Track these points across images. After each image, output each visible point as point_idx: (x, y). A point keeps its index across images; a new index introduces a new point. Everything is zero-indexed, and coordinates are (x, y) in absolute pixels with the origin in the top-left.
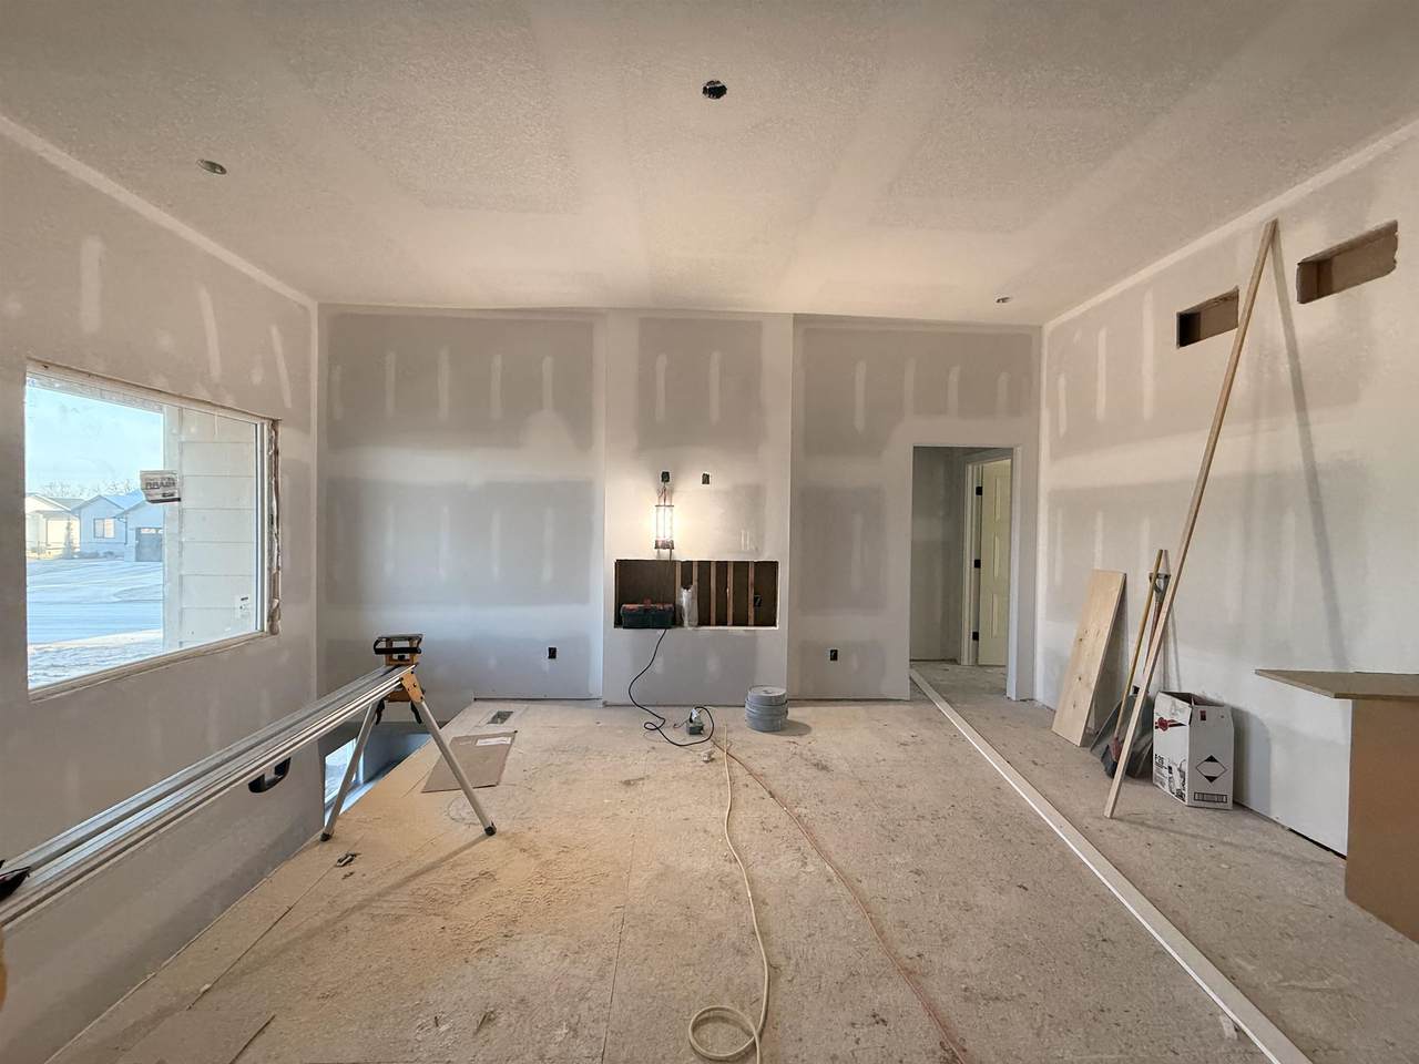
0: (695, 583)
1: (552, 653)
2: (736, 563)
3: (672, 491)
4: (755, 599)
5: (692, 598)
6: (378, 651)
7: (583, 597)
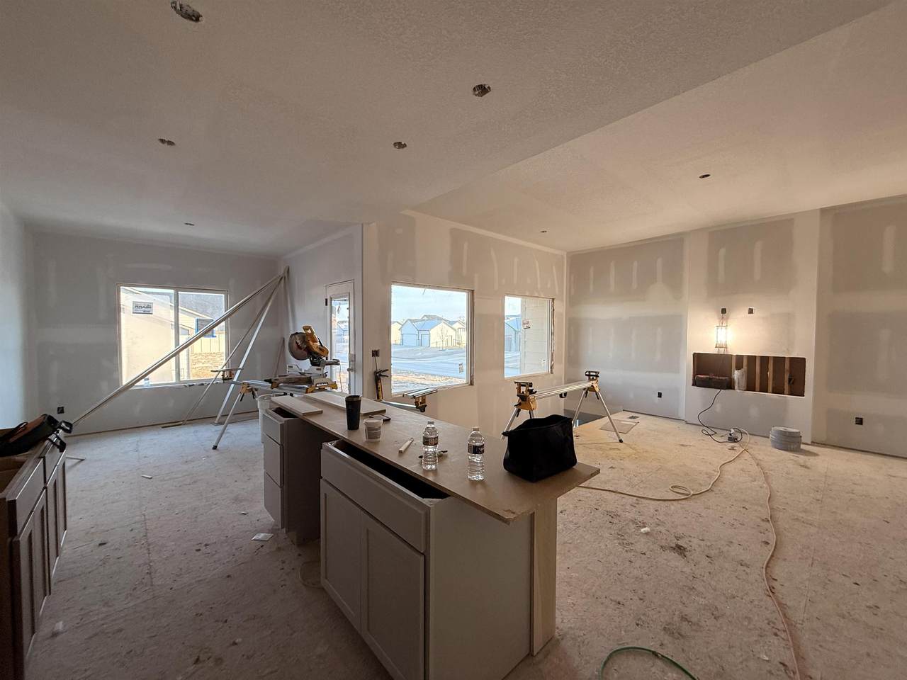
0: (745, 367)
1: (660, 395)
2: (775, 358)
3: (727, 318)
4: (790, 380)
5: (743, 375)
6: (586, 375)
7: (677, 370)
